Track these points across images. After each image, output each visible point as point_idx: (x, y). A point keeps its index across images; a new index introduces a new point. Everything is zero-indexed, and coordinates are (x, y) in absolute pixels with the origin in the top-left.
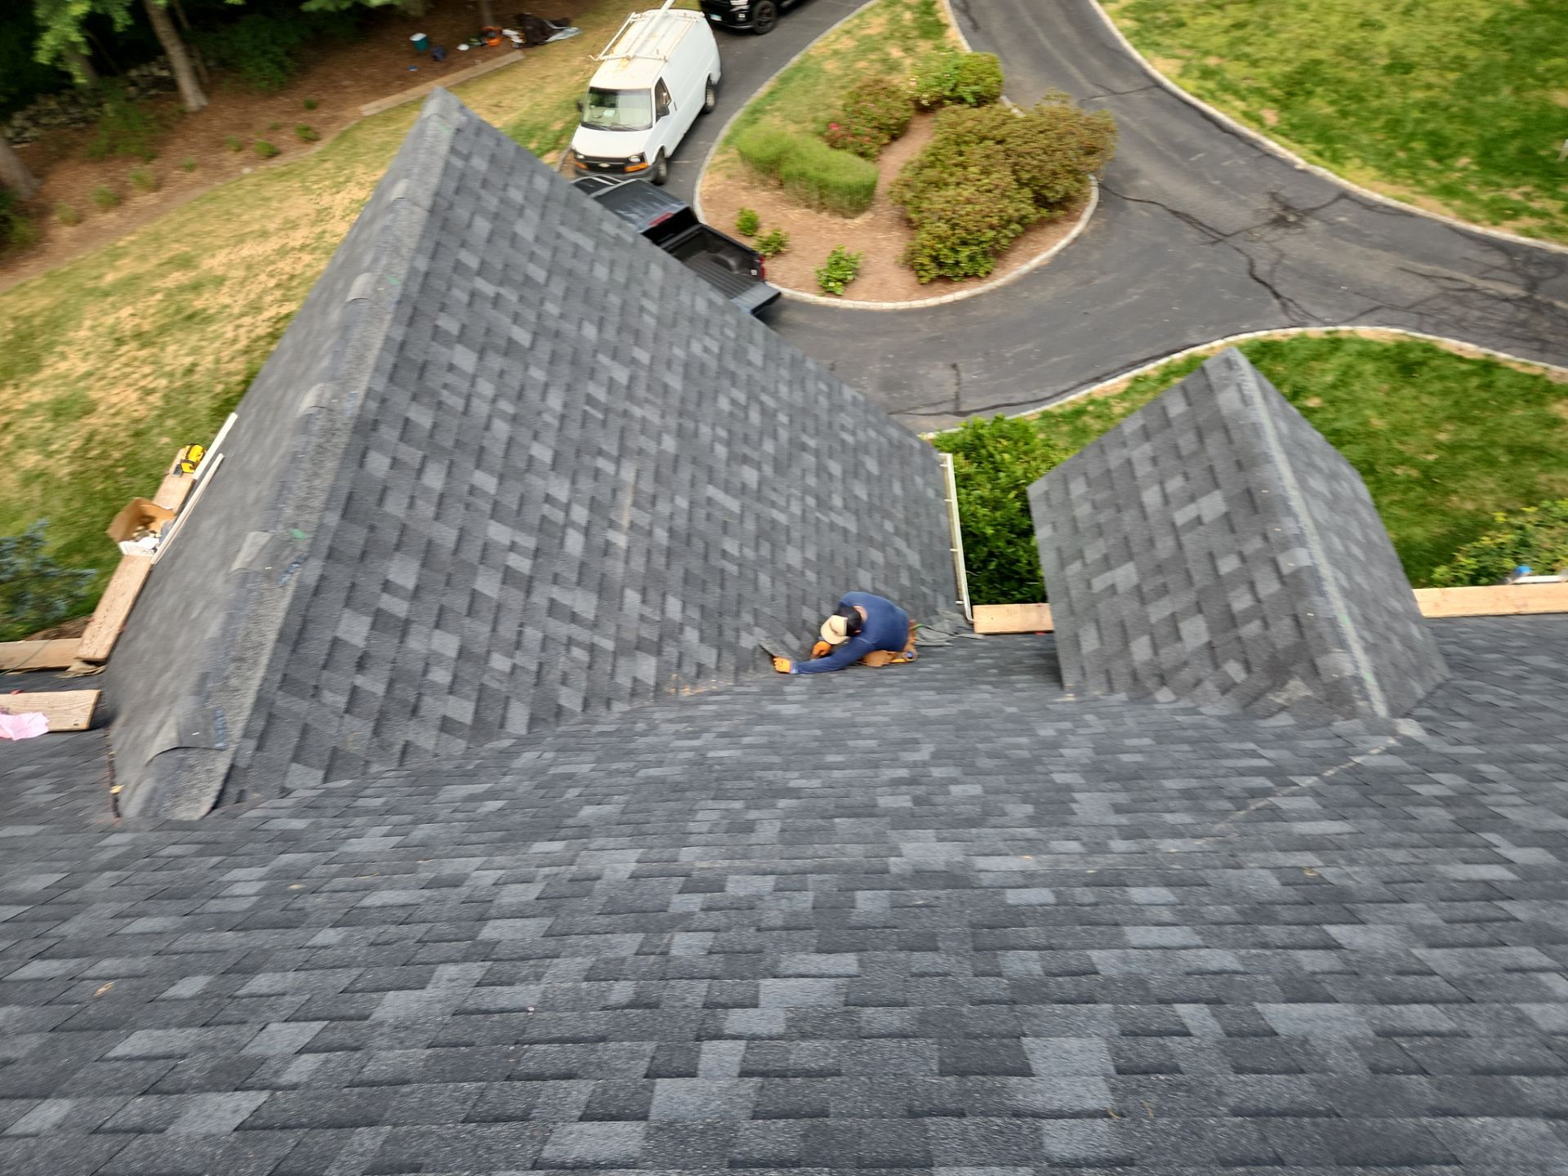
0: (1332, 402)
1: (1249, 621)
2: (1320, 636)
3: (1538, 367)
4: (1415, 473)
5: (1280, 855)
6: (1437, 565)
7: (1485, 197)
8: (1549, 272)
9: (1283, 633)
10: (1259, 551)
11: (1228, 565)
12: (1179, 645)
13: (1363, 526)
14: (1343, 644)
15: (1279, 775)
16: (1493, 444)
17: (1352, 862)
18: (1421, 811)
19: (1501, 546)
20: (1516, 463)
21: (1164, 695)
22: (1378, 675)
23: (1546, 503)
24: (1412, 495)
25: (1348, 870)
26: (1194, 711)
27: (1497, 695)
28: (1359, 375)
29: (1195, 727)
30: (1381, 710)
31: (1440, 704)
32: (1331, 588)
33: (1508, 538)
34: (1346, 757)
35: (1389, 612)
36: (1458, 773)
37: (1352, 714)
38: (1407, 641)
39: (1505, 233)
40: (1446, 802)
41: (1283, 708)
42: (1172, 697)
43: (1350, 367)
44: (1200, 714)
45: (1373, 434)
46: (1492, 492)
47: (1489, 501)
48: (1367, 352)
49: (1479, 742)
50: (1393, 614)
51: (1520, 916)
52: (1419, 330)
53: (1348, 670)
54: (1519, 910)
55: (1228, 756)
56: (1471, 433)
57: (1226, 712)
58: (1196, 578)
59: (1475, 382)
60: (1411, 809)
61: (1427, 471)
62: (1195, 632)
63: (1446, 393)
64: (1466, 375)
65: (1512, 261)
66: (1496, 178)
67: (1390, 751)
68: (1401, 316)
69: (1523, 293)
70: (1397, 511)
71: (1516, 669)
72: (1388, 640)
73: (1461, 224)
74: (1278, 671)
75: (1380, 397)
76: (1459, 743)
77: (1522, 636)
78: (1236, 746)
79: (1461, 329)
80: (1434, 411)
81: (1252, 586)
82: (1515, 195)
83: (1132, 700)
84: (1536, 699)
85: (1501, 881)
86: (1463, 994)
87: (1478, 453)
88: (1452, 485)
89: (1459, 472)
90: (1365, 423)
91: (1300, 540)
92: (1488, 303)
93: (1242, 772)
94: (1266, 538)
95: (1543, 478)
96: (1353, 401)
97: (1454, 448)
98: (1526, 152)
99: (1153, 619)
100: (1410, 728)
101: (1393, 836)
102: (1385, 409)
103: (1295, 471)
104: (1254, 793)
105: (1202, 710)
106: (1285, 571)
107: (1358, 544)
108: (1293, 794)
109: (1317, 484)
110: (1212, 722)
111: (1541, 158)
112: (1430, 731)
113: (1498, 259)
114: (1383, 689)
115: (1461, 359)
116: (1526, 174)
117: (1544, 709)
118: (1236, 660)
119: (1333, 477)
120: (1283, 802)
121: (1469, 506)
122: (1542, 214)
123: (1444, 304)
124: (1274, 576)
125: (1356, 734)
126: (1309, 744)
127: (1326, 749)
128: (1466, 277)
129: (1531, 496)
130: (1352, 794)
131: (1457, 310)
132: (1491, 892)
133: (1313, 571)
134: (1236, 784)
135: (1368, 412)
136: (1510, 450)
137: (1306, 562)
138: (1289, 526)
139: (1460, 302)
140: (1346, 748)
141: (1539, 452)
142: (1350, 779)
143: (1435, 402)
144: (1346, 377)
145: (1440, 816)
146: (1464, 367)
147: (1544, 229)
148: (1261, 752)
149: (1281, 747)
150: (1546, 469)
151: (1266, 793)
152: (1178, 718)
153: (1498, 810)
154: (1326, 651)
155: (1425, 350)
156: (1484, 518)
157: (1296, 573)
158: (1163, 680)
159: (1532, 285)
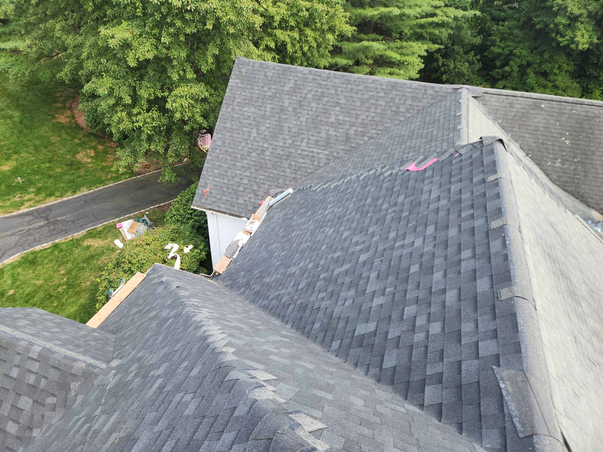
0: (18, 288)
1: (40, 382)
2: (66, 365)
3: (70, 237)
4: (65, 287)
5: (106, 445)
6: (96, 305)
7: (8, 204)
8: (48, 212)
9: (54, 375)
10: (20, 360)
11: (15, 373)
12: (24, 412)
13: (50, 321)
14: (74, 360)
15: (90, 418)
16: (78, 264)
17: (125, 422)
18: (132, 385)
19: (106, 287)
20: (89, 264)
21: (36, 433)
22: (94, 358)
23: (106, 268)
24: (70, 293)
25: (126, 426)
26: (51, 426)
27: (130, 331)
28: (18, 274)
29: (54, 432)
30: (104, 366)
31: (119, 347)
32: (56, 349)
33: (105, 283)
34: (104, 390)
35: (83, 337)
36: (134, 363)
37: (97, 376)
38: (96, 339)
39: (23, 210)
40: (136, 375)
41: (76, 396)
42: (39, 430)
43: (13, 274)
44: (53, 425)
45: (41, 286)
46: (90, 275)
47: (92, 278)
48: (13, 267)
49: (134, 348)
50: (84, 336)
51: (170, 389)
52: (25, 250)
53: (83, 365)
54: (169, 387)
55: (71, 430)
56: (69, 265)
57: (61, 415)
58: (8, 387)
59: (56, 252)
60: (130, 387)
61: (67, 284)
62: (25, 403)
63: (51, 261)
64: (52, 252)
65: (34, 216)
66: (6, 198)
67: (115, 375)
68: (15, 250)
69: (46, 222)
70: (70, 300)
71: (130, 318)
72: (89, 344)
73: (7, 215)
74: (64, 387)
75: (32, 275)
76: (130, 353)
77: (126, 308)
78: (71, 423)
79: (39, 242)
80: (53, 267)
81: (30, 371)
82: (17, 199)
83: (25, 447)
84: (139, 322)
85: (161, 383)
86: (172, 428)
87: (76, 269)
88: (79, 282)
89: (77, 277)
90: (35, 285)
91: (31, 344)
92: (38, 231)
93: (78, 431)
94: (19, 354)
95: (99, 262)
96: (25, 282)
97: (69, 272)
98: (8, 186)
99: (6, 414)
100: (115, 363)
101: (130, 401)
102: (37, 277)
103: (9, 326)
104: (86, 434)
105: (52, 423)
106: (36, 357)
107: (54, 327)
108: (97, 420)
109: (22, 323)
110: (58, 424)
111: (14, 186)
112: (121, 358)
113: (30, 218)
114: (98, 360)
115: (46, 249)
116: (14, 192)
117: (143, 323)
118: (48, 397)
119: (26, 316)
120: (95, 427)
121: (88, 283)
122: (30, 200)
123: (25, 239)
124: (34, 362)
125: (103, 380)
126: (92, 398)
127: (98, 394)
128: (25, 228)
129: (101, 269)
130: (114, 400)
131: (31, 238)
132: (161, 389)
133: (45, 349)
134: (79, 436)
135: (32, 282)
136: (84, 262)
137: (39, 349)
138: (23, 344)
139: (29, 235)
140: (103, 386)
141: (92, 257)
142: (110, 396)
143: (51, 265)
144: (14, 278)
145: (138, 380)
146: (49, 251)
147: (35, 203)
148: (80, 416)
149: (85, 408)
150: (98, 260)
151: (89, 429)
152: (46, 435)
153: (149, 363)
154: (71, 367)
155: (32, 254)
156: (95, 283)
157: (40, 354)
158: (30, 428)
159: (47, 218)
